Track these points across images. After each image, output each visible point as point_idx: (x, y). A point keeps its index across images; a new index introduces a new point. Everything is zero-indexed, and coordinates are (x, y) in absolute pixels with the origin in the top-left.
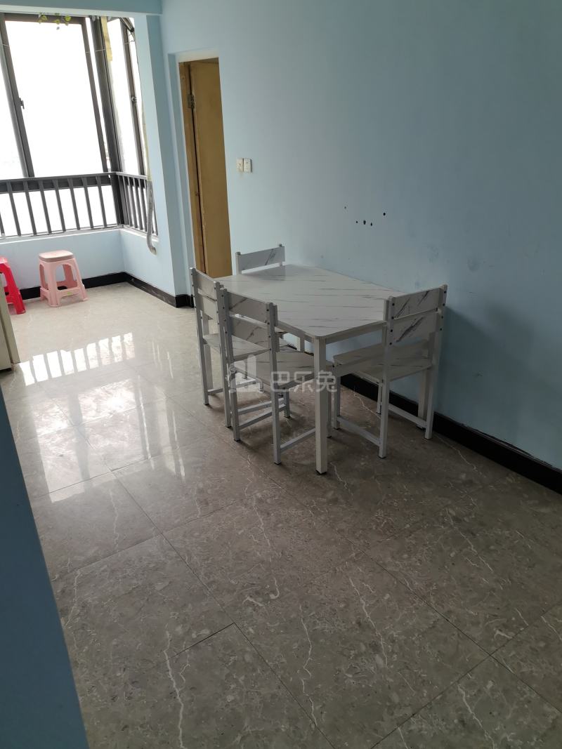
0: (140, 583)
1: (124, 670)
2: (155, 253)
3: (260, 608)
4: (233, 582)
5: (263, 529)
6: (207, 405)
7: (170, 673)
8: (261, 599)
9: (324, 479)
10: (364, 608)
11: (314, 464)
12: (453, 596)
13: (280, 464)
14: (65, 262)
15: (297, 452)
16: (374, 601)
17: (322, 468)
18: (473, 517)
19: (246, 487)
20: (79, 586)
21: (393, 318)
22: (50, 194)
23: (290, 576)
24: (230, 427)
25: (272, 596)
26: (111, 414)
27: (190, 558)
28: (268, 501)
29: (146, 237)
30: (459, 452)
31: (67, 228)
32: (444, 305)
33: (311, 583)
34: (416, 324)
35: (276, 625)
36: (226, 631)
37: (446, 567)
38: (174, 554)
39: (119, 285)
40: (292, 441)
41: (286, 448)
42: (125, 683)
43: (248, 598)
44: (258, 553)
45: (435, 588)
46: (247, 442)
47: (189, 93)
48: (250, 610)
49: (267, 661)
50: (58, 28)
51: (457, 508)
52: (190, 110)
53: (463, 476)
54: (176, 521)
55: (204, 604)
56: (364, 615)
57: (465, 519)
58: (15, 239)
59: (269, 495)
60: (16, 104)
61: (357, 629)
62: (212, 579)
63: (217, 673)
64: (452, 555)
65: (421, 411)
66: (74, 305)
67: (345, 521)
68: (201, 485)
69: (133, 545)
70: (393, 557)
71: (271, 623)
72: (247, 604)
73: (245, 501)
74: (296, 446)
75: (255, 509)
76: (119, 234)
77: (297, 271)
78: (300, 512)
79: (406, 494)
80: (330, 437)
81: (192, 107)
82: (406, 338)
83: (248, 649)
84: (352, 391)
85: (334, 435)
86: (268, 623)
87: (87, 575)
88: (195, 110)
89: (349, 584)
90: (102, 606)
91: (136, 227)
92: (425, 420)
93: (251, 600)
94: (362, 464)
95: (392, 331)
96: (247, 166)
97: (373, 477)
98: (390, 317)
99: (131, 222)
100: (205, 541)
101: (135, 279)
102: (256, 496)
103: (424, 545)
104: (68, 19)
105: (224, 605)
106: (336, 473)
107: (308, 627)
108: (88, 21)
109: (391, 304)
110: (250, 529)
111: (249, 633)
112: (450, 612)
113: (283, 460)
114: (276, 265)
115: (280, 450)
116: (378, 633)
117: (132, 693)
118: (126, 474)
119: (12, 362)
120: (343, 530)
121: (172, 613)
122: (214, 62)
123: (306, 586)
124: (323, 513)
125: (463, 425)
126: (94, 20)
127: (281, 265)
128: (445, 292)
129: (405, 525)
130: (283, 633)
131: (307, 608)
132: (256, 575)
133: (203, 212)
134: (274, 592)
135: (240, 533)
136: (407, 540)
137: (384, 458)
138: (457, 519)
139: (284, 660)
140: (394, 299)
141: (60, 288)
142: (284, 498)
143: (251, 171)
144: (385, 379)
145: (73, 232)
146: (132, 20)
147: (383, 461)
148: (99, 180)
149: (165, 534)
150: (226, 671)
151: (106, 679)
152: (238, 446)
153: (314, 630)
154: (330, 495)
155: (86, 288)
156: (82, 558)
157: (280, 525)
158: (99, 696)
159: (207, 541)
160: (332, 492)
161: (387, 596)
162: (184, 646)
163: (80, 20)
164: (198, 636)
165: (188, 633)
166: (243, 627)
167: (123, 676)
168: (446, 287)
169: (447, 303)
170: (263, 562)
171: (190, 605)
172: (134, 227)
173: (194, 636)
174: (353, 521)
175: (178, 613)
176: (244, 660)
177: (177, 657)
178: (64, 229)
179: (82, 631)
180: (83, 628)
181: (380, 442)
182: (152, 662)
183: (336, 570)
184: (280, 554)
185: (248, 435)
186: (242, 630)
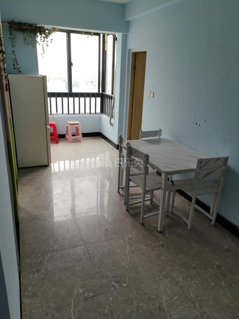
0: (71, 265)
1: (54, 303)
2: (112, 126)
3: (117, 289)
4: (109, 274)
5: (128, 252)
6: (119, 192)
7: (72, 309)
8: (118, 285)
9: (160, 234)
10: (164, 300)
11: (157, 227)
12: (208, 305)
13: (143, 224)
14: (76, 126)
15: (151, 220)
16: (169, 298)
17: (160, 229)
18: (227, 267)
19: (125, 232)
20: (47, 261)
21: (200, 168)
22: (77, 99)
23: (134, 276)
24: (125, 204)
25: (124, 285)
26: (79, 190)
27: (94, 258)
28: (133, 240)
29: (109, 119)
30: (227, 234)
31: (81, 112)
32: (226, 165)
33: (143, 283)
34: (212, 172)
35: (122, 299)
36: (100, 296)
37: (208, 290)
38: (88, 255)
39: (97, 137)
40: (150, 214)
41: (146, 218)
42: (53, 309)
43: (113, 283)
44: (123, 263)
45: (200, 299)
46: (131, 212)
47: (134, 64)
48: (113, 289)
49: (114, 315)
50: (88, 37)
51: (219, 262)
52: (134, 71)
53: (226, 247)
54: (93, 241)
55: (94, 281)
56: (163, 304)
57: (223, 268)
58: (61, 115)
59: (134, 237)
60: (70, 64)
61: (158, 310)
62: (100, 270)
63: (91, 315)
64: (212, 284)
65: (211, 211)
66: (77, 143)
67: (165, 256)
68: (107, 227)
69: (73, 248)
70: (183, 279)
71: (120, 297)
72: (112, 286)
73: (123, 238)
74: (152, 217)
75: (127, 242)
76: (100, 117)
77: (166, 141)
78: (146, 248)
79: (196, 249)
80: (167, 216)
81: (135, 70)
82: (206, 177)
83: (107, 307)
84: (182, 197)
85: (169, 215)
86: (119, 297)
87: (51, 257)
88: (136, 71)
89: (160, 287)
90: (53, 272)
91: (107, 115)
92: (213, 216)
93: (114, 284)
94: (179, 231)
95: (199, 173)
96: (152, 95)
97: (182, 238)
98: (199, 167)
99: (106, 113)
100: (102, 252)
101: (104, 136)
102: (128, 237)
103: (200, 276)
104: (92, 34)
105: (102, 283)
106: (166, 233)
107: (136, 303)
108: (101, 35)
109: (200, 161)
110: (122, 251)
111: (110, 299)
112: (205, 313)
113: (144, 222)
114: (157, 137)
115: (143, 218)
116: (167, 315)
117: (54, 314)
118: (78, 216)
119: (48, 163)
120: (163, 261)
121: (80, 282)
122: (145, 53)
123: (140, 283)
124: (156, 250)
125: (230, 221)
126: (104, 34)
127: (159, 138)
128: (228, 159)
129: (193, 265)
130: (124, 303)
131: (138, 294)
132: (119, 273)
133: (133, 111)
134: (125, 283)
135: (117, 252)
136: (192, 272)
137: (190, 230)
138: (219, 267)
139: (121, 316)
140: (202, 159)
141: (73, 136)
142: (140, 240)
143: (153, 97)
144: (194, 194)
145: (82, 114)
146: (117, 35)
147: (189, 231)
148: (96, 95)
149: (87, 246)
150: (95, 315)
151: (46, 305)
152: (127, 213)
153: (138, 306)
154: (161, 242)
155: (83, 137)
156: (52, 249)
157: (136, 252)
158: (41, 312)
159: (103, 252)
160: (162, 241)
161: (176, 297)
162: (81, 298)
163: (99, 34)
164: (88, 295)
165: (84, 293)
166: (108, 296)
167: (53, 306)
168: (228, 157)
169: (228, 164)
170: (124, 267)
171: (88, 280)
172: (106, 115)
173: (86, 295)
174: (168, 257)
175: (82, 283)
176: (104, 312)
177: (77, 303)
178: (80, 113)
179: (42, 281)
180: (43, 280)
181: (189, 222)
182: (66, 302)
183: (155, 279)
184: (133, 266)
185: (132, 209)
186: (107, 297)
